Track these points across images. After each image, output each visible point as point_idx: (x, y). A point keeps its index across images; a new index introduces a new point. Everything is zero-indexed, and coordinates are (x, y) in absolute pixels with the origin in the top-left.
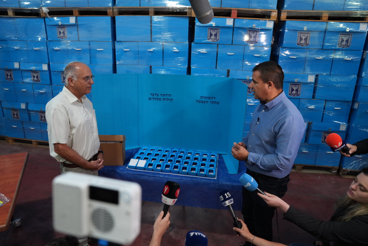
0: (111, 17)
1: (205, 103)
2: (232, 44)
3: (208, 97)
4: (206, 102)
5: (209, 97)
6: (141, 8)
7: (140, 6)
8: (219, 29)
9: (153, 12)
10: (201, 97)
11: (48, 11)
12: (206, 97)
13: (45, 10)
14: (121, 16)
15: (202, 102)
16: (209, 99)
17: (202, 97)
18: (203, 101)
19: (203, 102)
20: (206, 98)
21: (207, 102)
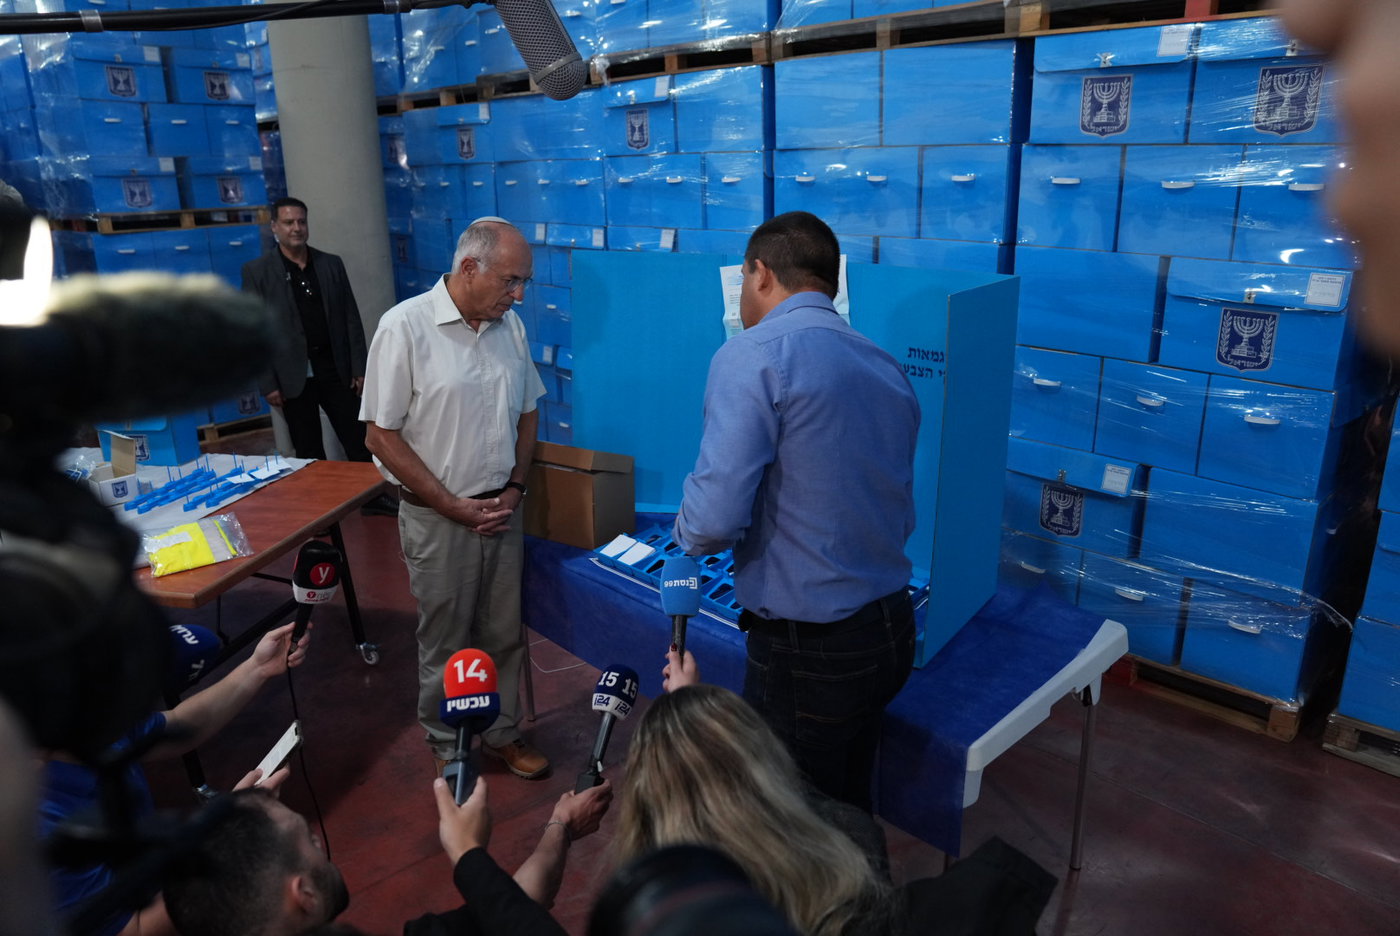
0: (762, 66)
1: (922, 375)
2: (1186, 142)
3: (933, 354)
4: (925, 372)
5: (937, 353)
6: (855, 25)
7: (852, 17)
8: (1129, 79)
9: (888, 34)
10: (911, 350)
11: (608, 64)
12: (926, 350)
13: (599, 64)
14: (792, 60)
15: (912, 370)
16: (936, 360)
17: (913, 353)
18: (917, 366)
19: (918, 372)
20: (926, 354)
21: (929, 373)
